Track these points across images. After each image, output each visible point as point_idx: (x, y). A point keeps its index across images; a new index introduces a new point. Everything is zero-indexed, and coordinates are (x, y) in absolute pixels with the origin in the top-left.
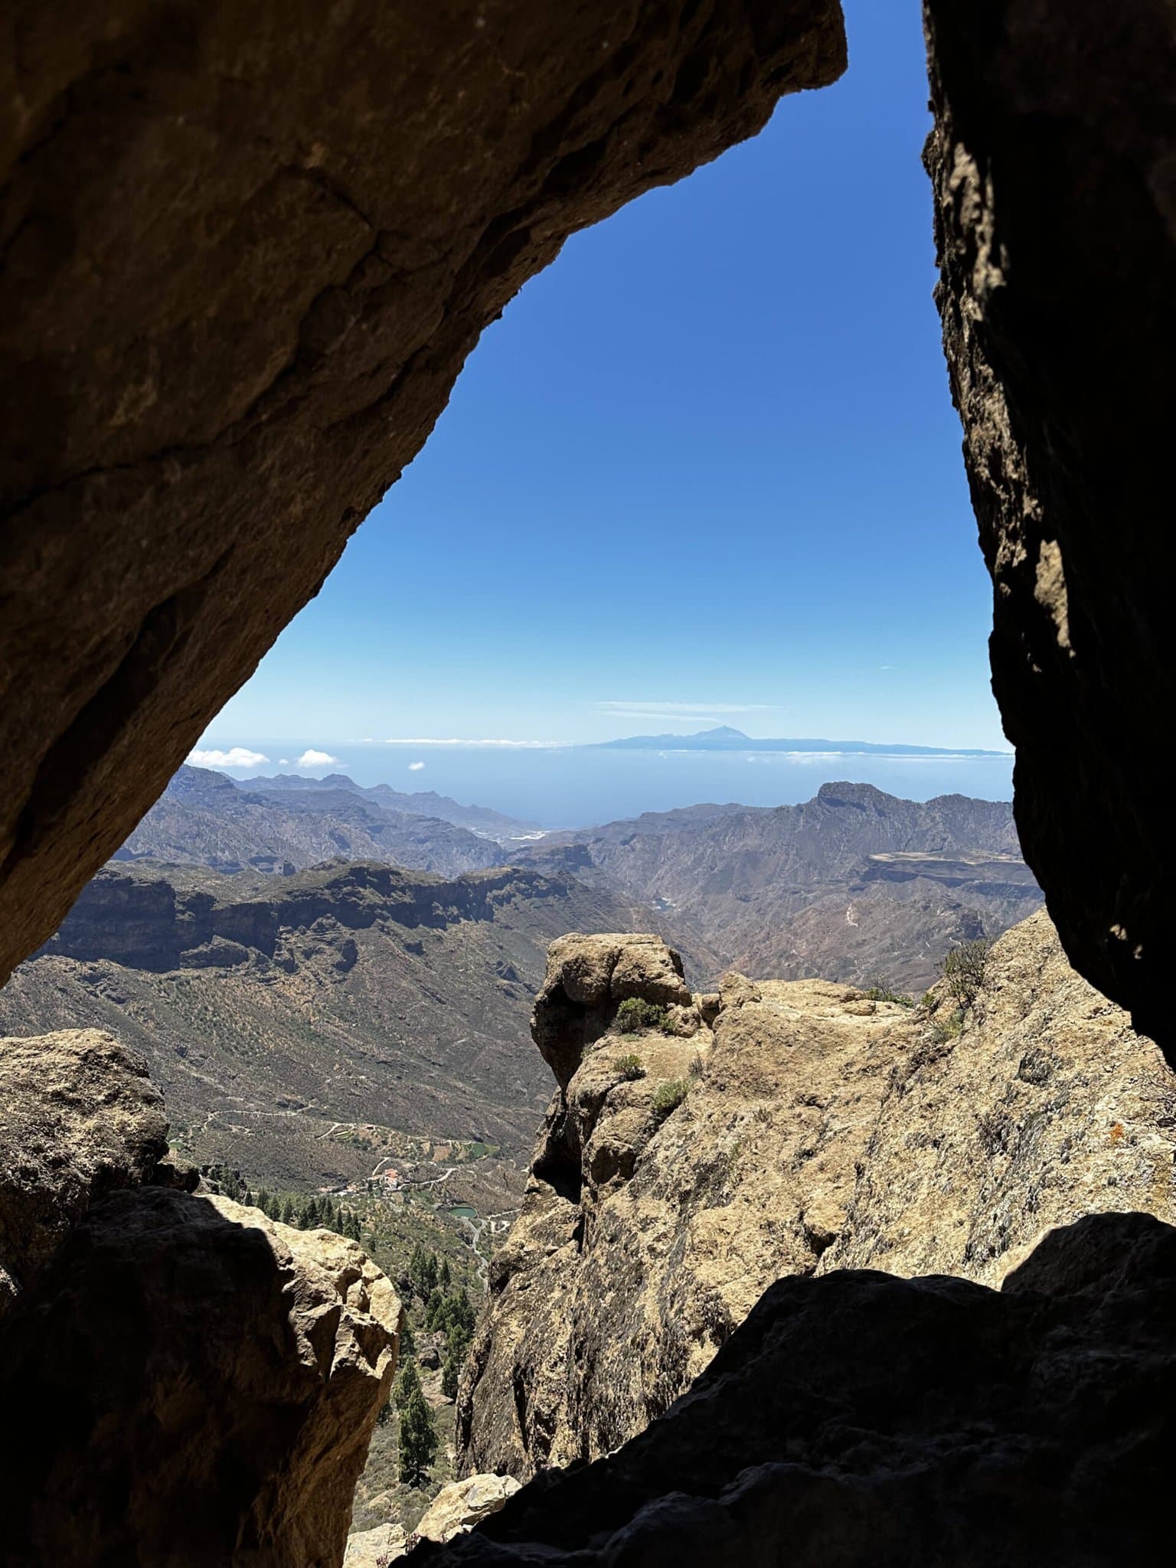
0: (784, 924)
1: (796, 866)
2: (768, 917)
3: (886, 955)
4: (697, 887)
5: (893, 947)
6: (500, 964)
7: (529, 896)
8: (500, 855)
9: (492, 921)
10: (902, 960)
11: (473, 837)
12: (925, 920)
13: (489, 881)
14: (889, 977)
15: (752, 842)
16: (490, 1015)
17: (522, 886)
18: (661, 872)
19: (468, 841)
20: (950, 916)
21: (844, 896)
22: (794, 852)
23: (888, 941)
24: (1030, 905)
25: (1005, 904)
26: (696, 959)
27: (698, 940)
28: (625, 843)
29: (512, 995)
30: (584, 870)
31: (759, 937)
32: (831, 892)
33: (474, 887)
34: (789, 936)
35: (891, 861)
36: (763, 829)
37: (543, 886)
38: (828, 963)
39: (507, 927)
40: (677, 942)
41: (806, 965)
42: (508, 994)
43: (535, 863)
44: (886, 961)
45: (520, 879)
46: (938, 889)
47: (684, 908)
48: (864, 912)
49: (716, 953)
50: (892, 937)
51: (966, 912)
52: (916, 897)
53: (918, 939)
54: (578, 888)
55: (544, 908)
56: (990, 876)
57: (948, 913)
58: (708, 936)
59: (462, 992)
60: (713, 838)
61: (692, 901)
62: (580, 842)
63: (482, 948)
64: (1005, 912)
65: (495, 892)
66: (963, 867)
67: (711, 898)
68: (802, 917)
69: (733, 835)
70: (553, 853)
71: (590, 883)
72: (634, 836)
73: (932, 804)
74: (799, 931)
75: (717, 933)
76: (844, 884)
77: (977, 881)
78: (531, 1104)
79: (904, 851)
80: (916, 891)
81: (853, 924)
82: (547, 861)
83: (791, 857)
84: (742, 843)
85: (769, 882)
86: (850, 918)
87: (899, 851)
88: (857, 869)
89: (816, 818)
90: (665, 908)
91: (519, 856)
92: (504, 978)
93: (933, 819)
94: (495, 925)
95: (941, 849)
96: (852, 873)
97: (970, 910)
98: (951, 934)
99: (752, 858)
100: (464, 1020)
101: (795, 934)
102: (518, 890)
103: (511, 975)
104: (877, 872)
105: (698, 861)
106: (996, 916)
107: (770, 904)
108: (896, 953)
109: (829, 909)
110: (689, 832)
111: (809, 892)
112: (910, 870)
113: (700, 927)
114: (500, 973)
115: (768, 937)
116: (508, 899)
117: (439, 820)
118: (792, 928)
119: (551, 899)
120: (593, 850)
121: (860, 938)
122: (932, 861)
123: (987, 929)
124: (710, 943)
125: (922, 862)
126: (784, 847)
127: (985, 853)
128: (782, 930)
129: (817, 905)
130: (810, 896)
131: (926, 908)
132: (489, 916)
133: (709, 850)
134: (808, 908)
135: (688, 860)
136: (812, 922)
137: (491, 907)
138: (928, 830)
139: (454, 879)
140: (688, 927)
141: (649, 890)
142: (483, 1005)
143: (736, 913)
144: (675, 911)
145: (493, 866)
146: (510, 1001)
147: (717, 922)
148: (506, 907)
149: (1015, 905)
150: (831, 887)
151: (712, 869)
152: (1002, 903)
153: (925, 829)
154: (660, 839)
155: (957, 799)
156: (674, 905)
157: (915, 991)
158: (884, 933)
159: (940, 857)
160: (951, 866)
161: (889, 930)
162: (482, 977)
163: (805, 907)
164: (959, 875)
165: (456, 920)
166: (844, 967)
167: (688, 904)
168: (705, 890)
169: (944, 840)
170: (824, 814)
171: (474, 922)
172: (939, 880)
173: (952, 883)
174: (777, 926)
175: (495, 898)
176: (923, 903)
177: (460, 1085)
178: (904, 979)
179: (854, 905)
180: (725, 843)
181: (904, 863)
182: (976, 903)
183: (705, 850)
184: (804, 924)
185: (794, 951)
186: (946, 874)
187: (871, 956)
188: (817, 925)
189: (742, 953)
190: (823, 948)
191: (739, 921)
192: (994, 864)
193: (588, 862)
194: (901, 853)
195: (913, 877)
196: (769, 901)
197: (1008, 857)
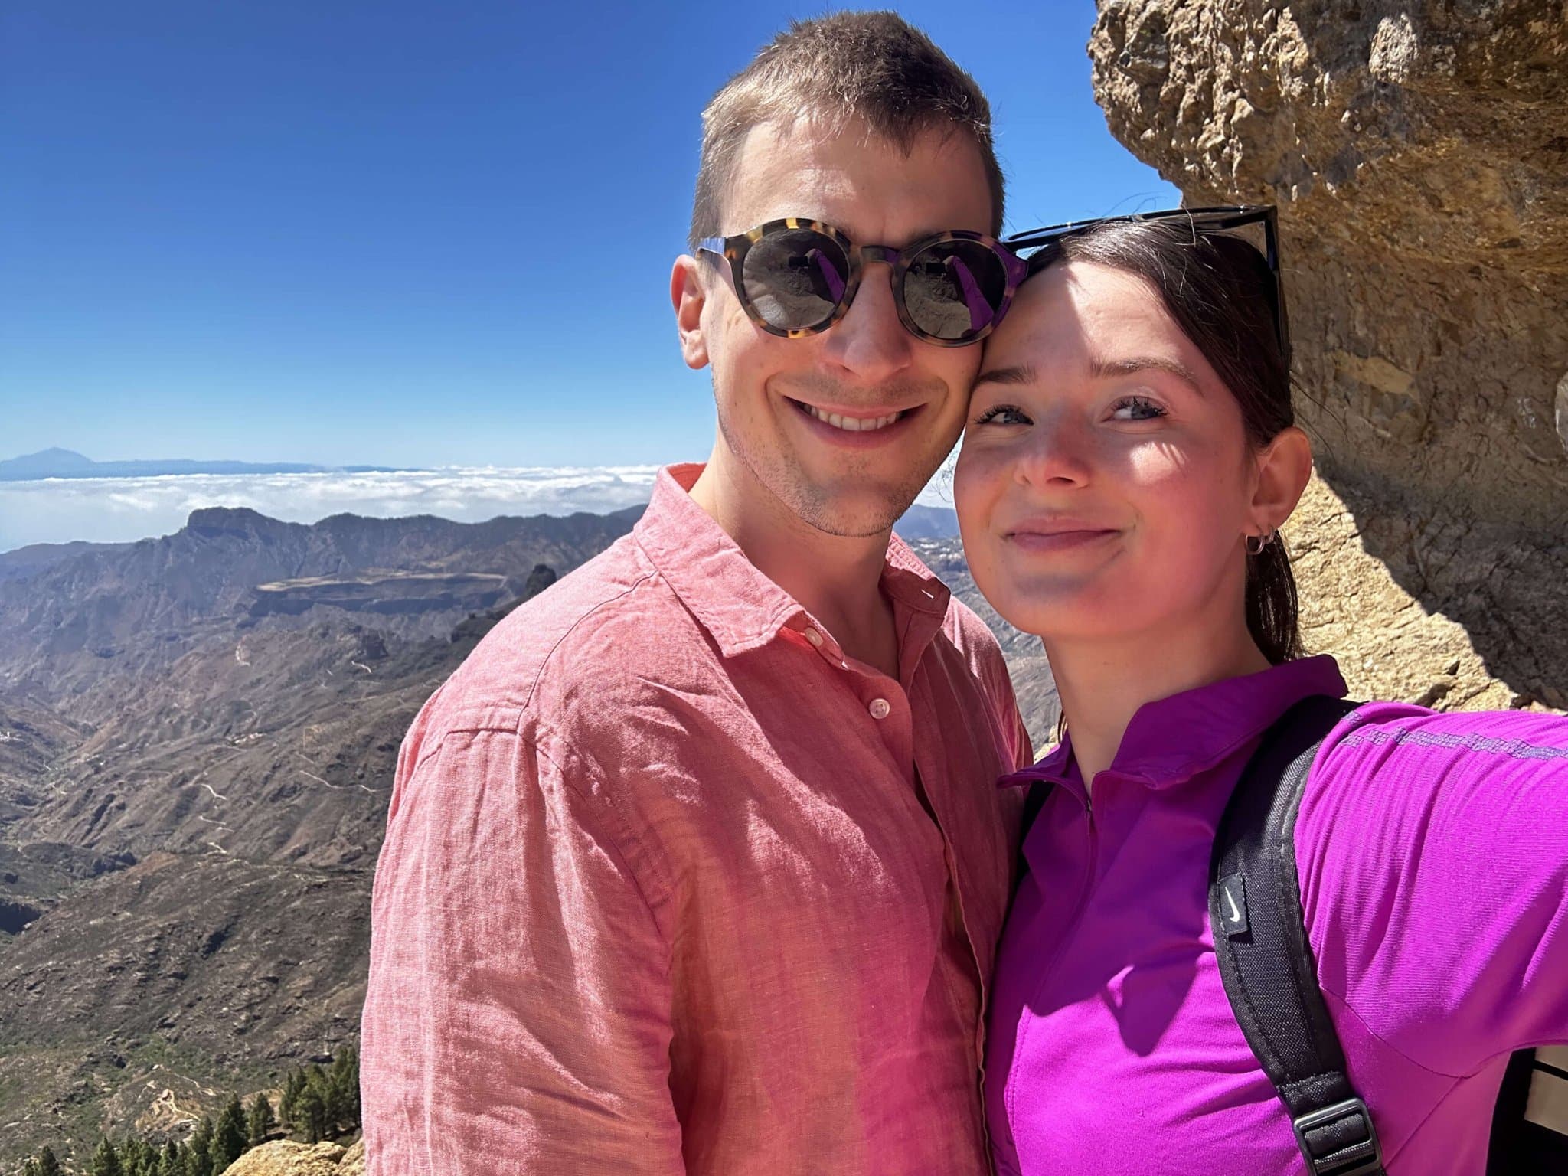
0: (160, 675)
1: (169, 609)
2: (140, 671)
3: (286, 691)
4: (37, 648)
5: (291, 682)
10: (303, 693)
12: (323, 648)
14: (291, 712)
15: (108, 585)
20: (351, 640)
21: (231, 634)
22: (165, 592)
23: (285, 676)
24: (431, 618)
25: (406, 619)
26: (45, 735)
27: (46, 713)
31: (131, 695)
32: (216, 632)
34: (168, 688)
35: (281, 589)
36: (122, 569)
38: (218, 711)
40: (16, 719)
41: (192, 718)
44: (286, 697)
46: (336, 614)
47: (21, 677)
48: (256, 649)
49: (73, 725)
50: (290, 670)
51: (367, 633)
52: (313, 624)
53: (319, 668)
56: (389, 594)
57: (348, 637)
58: (61, 705)
60: (56, 585)
61: (33, 666)
64: (407, 628)
66: (362, 587)
67: (59, 660)
68: (181, 664)
69: (81, 580)
73: (323, 525)
74: (180, 681)
75: (72, 701)
76: (230, 622)
77: (375, 601)
79: (296, 578)
80: (312, 620)
81: (244, 663)
83: (162, 598)
84: (94, 589)
85: (136, 629)
86: (240, 656)
87: (291, 577)
88: (244, 603)
89: (189, 550)
93: (324, 541)
95: (336, 571)
96: (239, 608)
97: (371, 630)
98: (352, 658)
99: (110, 605)
101: (176, 686)
104: (267, 604)
105: (34, 619)
106: (398, 632)
107: (140, 656)
108: (296, 687)
109: (214, 651)
110: (19, 582)
111: (189, 635)
112: (304, 596)
113: (50, 698)
115: (142, 693)
118: (171, 678)
121: (254, 678)
122: (329, 586)
123: (389, 648)
124: (63, 713)
125: (317, 587)
126: (152, 589)
127: (382, 571)
128: (158, 683)
129: (200, 649)
130: (191, 639)
131: (324, 635)
133: (50, 602)
134: (189, 653)
135: (20, 616)
136: (195, 668)
138: (321, 553)
140: (30, 698)
143: (95, 672)
144: (9, 681)
147: (70, 687)
149: (416, 619)
150: (215, 626)
151: (59, 623)
152: (403, 620)
153: (317, 551)
155: (347, 517)
156: (8, 675)
157: (320, 722)
158: (282, 667)
159: (335, 579)
160: (348, 588)
161: (286, 663)
163: (185, 652)
164: (356, 597)
166: (238, 712)
167: (28, 670)
168: (49, 651)
169: (339, 561)
170: (197, 545)
172: (336, 604)
173: (353, 606)
174: (151, 679)
176: (321, 630)
178: (306, 712)
179: (243, 643)
180: (70, 591)
181: (299, 590)
182: (375, 623)
183: (45, 602)
184: (185, 672)
185: (175, 705)
186: (344, 598)
187: (269, 694)
188: (201, 671)
189: (109, 718)
190: (211, 695)
191: (101, 680)
192: (393, 582)
194: (293, 580)
195: (308, 605)
196: (137, 653)
197: (405, 572)
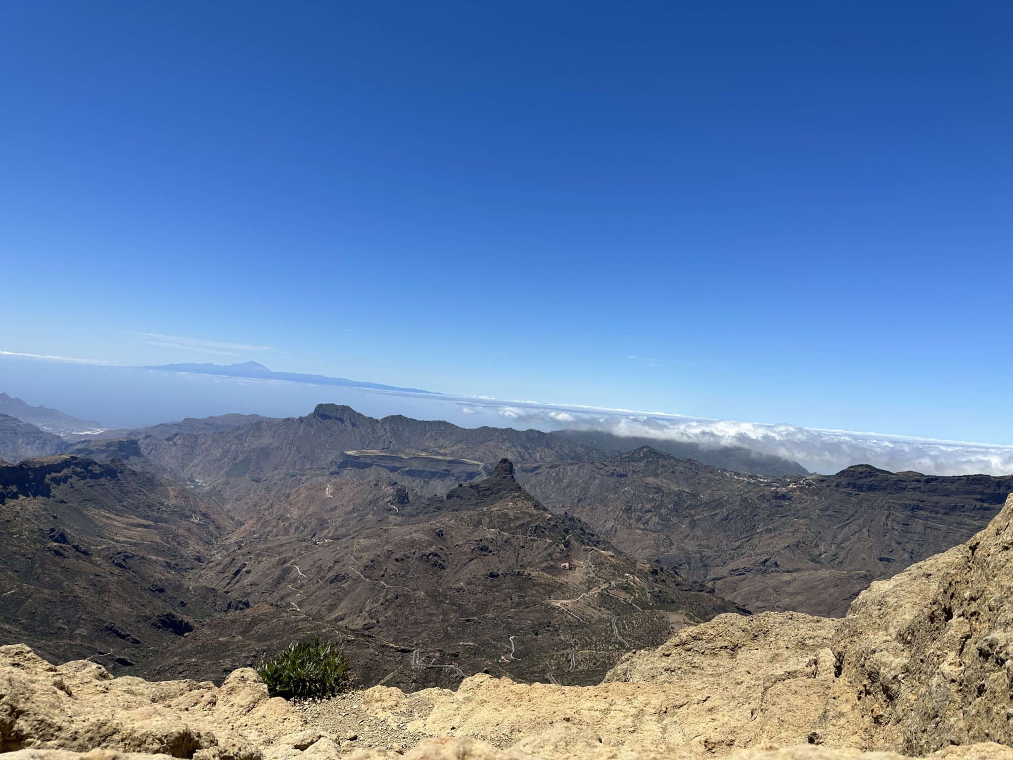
0: (283, 497)
1: (295, 459)
2: (273, 493)
3: (349, 516)
4: (222, 472)
5: (353, 510)
6: (52, 530)
7: (84, 478)
8: (63, 445)
9: (48, 497)
10: (358, 518)
11: (38, 431)
12: (374, 493)
13: (48, 466)
14: (350, 529)
15: (266, 440)
16: (39, 570)
17: (79, 470)
18: (196, 461)
19: (34, 434)
20: (390, 490)
21: (326, 478)
22: (295, 448)
23: (351, 507)
24: (436, 483)
25: (422, 482)
26: (217, 523)
27: (220, 509)
28: (169, 439)
29: (61, 555)
30: (133, 459)
31: (266, 506)
32: (317, 475)
33: (34, 470)
34: (286, 505)
35: (358, 455)
36: (275, 432)
37: (97, 470)
38: (311, 522)
39: (62, 502)
40: (204, 511)
41: (296, 524)
42: (57, 553)
43: (92, 452)
44: (348, 520)
45: (77, 465)
46: (384, 473)
47: (212, 487)
48: (338, 489)
49: (232, 519)
50: (354, 504)
51: (400, 487)
52: (371, 478)
53: (370, 505)
54: (127, 472)
55: (97, 487)
56: (415, 465)
57: (389, 488)
58: (228, 506)
59: (15, 553)
60: (238, 438)
61: (218, 482)
62: (133, 438)
63: (37, 518)
64: (422, 487)
65: (54, 474)
66: (400, 460)
67: (232, 480)
68: (296, 492)
69: (253, 435)
70: (109, 445)
71: (138, 469)
72: (177, 435)
73: (385, 420)
74: (293, 502)
75: (235, 505)
76: (326, 470)
77: (407, 468)
78: (72, 637)
79: (366, 449)
80: (371, 474)
81: (330, 496)
82: (103, 452)
83: (293, 452)
84: (258, 442)
85: (276, 468)
86: (328, 492)
87: (364, 449)
88: (335, 460)
89: (312, 426)
90: (196, 487)
91: (78, 446)
92: (55, 541)
93: (385, 430)
94: (51, 500)
95: (388, 448)
96: (333, 463)
97: (402, 486)
98: (389, 501)
99: (264, 453)
100: (15, 575)
101: (291, 504)
102: (75, 473)
103: (62, 538)
104: (349, 462)
105: (225, 454)
106: (417, 489)
107: (275, 484)
108: (355, 514)
109: (315, 487)
110: (220, 433)
111: (303, 475)
112: (369, 461)
113: (223, 501)
114: (52, 537)
115: (272, 506)
116: (65, 479)
117: (7, 416)
118: (289, 500)
119: (103, 480)
120: (142, 445)
121: (333, 506)
122: (383, 456)
123: (411, 498)
124: (228, 511)
125: (376, 456)
126: (288, 445)
127: (414, 451)
128: (281, 501)
129: (307, 484)
130: (304, 478)
131: (376, 485)
132: (46, 493)
133: (234, 447)
134: (301, 486)
135: (217, 453)
136: (303, 495)
137: (48, 486)
138: (380, 437)
139: (17, 463)
140: (213, 500)
141: (186, 474)
142: (34, 563)
143: (250, 490)
144: (204, 489)
145: (53, 455)
146: (58, 559)
147: (235, 497)
148: (63, 486)
149: (428, 482)
150: (318, 472)
151: (235, 459)
152: (420, 481)
153: (380, 435)
154: (196, 437)
155: (400, 417)
156: (204, 485)
157: (365, 538)
158: (349, 501)
159: (387, 453)
160: (392, 459)
161: (352, 499)
162: (35, 541)
163: (299, 485)
164: (397, 464)
165: (15, 496)
166: (321, 525)
167: (215, 484)
168: (228, 474)
169: (390, 442)
170: (317, 424)
171: (31, 497)
172: (386, 467)
173: (394, 470)
174: (278, 498)
175: (54, 479)
176: (374, 482)
177: (7, 626)
178: (358, 531)
179: (331, 484)
180: (246, 441)
181: (365, 457)
182: (406, 482)
183: (231, 446)
184: (297, 497)
185: (289, 515)
186: (390, 464)
187: (339, 517)
188: (306, 497)
189: (251, 518)
190: (309, 512)
191: (251, 495)
192: (418, 458)
193: (138, 453)
194: (364, 450)
195: (370, 465)
196: (274, 481)
197: (426, 454)
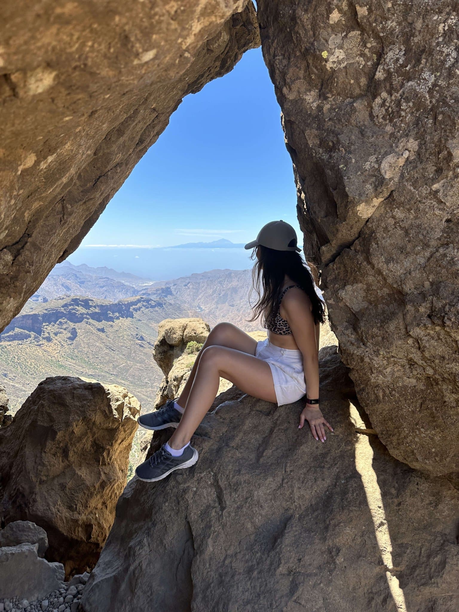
0: (247, 314)
2: (241, 312)
4: (214, 302)
6: (137, 335)
7: (148, 308)
8: (135, 292)
9: (133, 318)
11: (123, 285)
13: (131, 303)
15: (234, 284)
16: (134, 354)
17: (145, 304)
18: (200, 296)
19: (122, 287)
27: (215, 322)
28: (185, 285)
29: (143, 347)
30: (169, 297)
31: (238, 320)
33: (125, 305)
36: (239, 278)
37: (153, 303)
39: (139, 320)
42: (141, 346)
43: (149, 294)
45: (144, 301)
47: (209, 310)
54: (167, 303)
55: (154, 312)
59: (122, 346)
60: (220, 282)
61: (212, 307)
62: (168, 286)
63: (129, 329)
65: (134, 307)
67: (219, 306)
69: (227, 281)
70: (157, 290)
71: (172, 302)
72: (189, 283)
78: (152, 387)
82: (155, 294)
83: (249, 289)
84: (231, 284)
85: (241, 299)
90: (202, 310)
91: (143, 292)
92: (139, 340)
94: (134, 319)
99: (235, 290)
100: (123, 357)
102: (143, 305)
103: (142, 339)
105: (214, 292)
110: (211, 281)
113: (215, 317)
114: (137, 338)
115: (241, 320)
116: (139, 309)
117: (108, 278)
119: (156, 309)
120: (173, 288)
126: (247, 285)
132: (132, 317)
133: (218, 288)
135: (210, 292)
137: (132, 312)
139: (116, 302)
140: (211, 317)
141: (196, 304)
142: (131, 351)
143: (229, 311)
144: (206, 311)
145: (132, 296)
146: (141, 349)
147: (222, 315)
148: (138, 312)
151: (220, 295)
154: (199, 283)
156: (205, 309)
162: (130, 340)
165: (118, 318)
168: (217, 303)
171: (125, 319)
174: (244, 315)
175: (134, 309)
177: (123, 382)
180: (224, 285)
191: (230, 314)
193: (171, 293)
196: (241, 306)
